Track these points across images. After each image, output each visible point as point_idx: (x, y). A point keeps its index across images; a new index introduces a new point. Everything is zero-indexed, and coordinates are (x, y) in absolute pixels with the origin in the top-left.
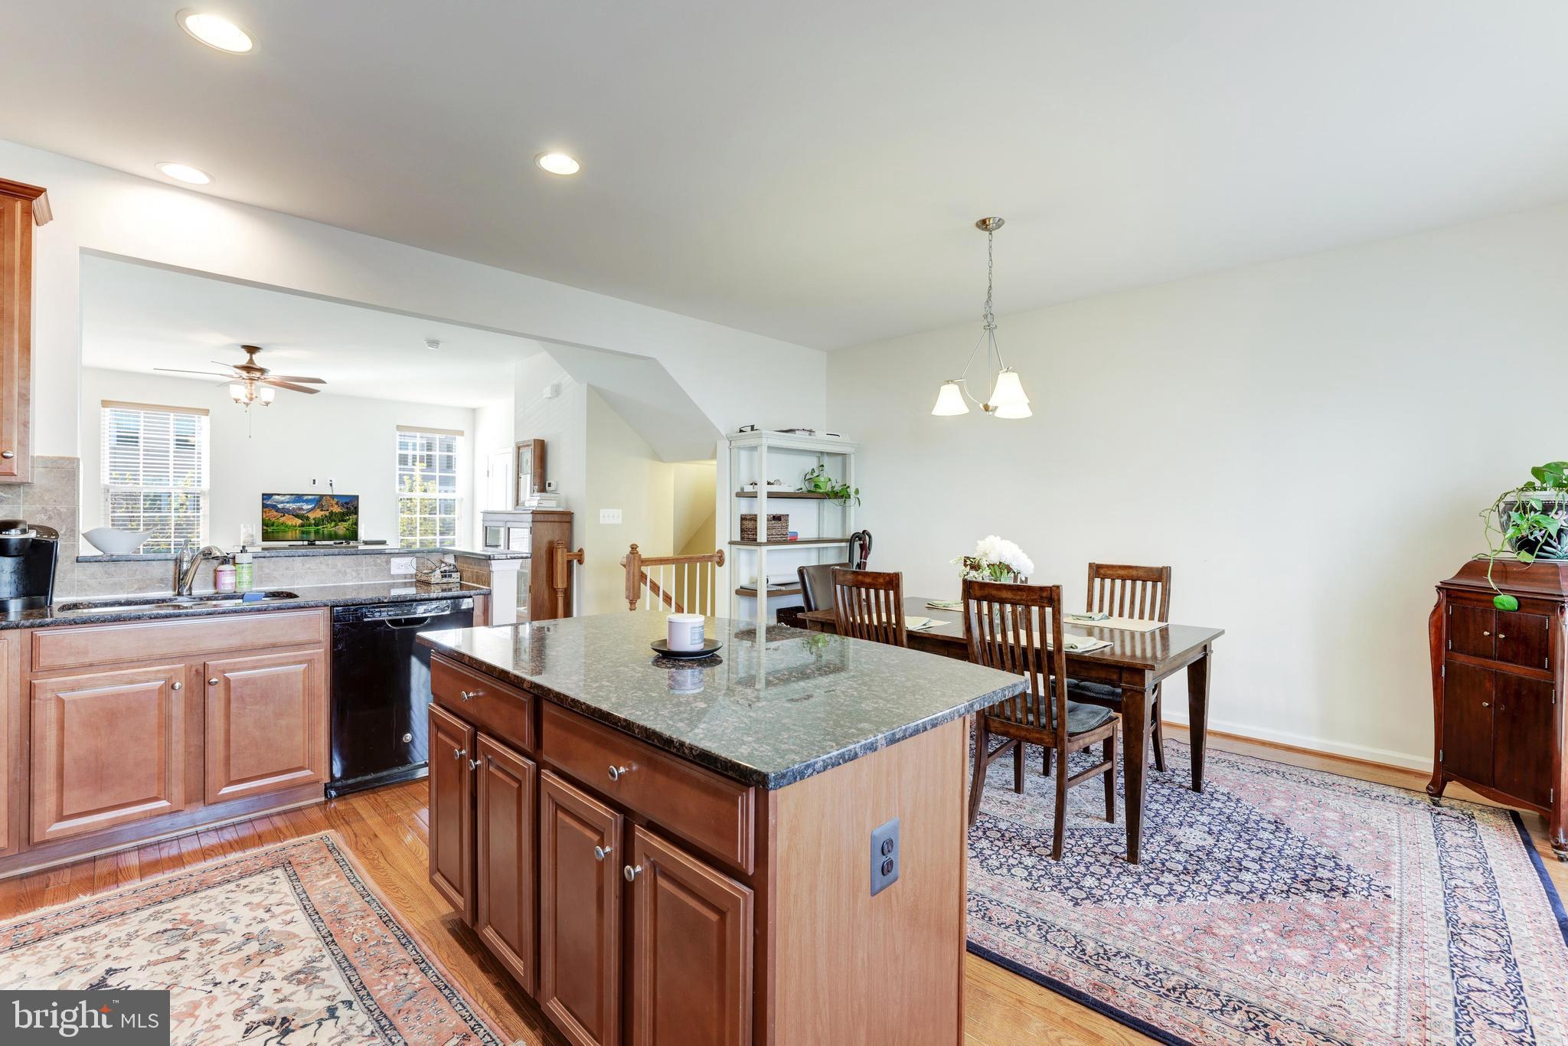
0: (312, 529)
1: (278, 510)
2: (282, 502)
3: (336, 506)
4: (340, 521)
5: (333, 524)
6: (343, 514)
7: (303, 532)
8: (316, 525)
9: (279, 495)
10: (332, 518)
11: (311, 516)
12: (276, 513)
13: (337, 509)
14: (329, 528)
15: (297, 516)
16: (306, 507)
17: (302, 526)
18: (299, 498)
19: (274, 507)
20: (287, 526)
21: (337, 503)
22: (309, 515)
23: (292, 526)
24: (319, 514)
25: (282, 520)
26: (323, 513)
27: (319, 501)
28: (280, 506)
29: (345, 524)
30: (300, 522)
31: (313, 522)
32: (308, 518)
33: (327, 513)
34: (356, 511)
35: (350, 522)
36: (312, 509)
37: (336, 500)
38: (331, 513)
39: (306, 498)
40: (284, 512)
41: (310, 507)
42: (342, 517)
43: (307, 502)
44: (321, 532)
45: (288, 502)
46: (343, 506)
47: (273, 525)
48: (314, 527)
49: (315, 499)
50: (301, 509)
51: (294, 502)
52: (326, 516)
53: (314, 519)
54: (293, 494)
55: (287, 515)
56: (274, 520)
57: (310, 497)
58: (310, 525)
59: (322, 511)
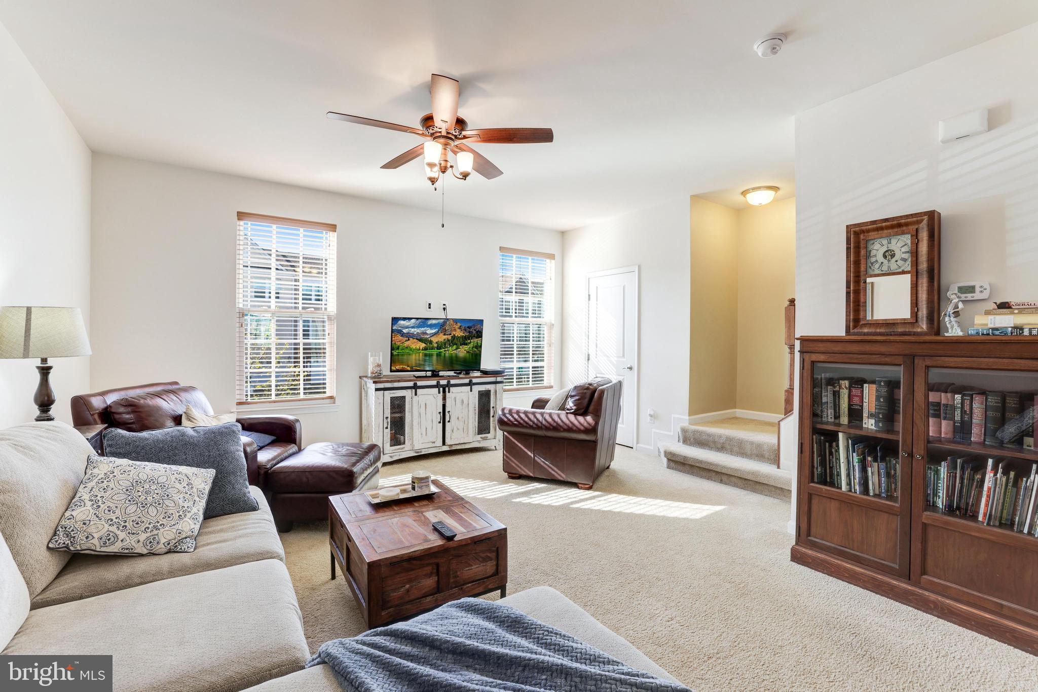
0: (435, 352)
1: (403, 335)
2: (407, 327)
3: (459, 330)
4: (461, 345)
5: (455, 347)
6: (465, 338)
8: (439, 348)
9: (404, 319)
10: (454, 341)
11: (435, 340)
12: (401, 338)
13: (459, 333)
14: (450, 351)
15: (421, 340)
16: (429, 331)
17: (425, 349)
18: (424, 322)
19: (400, 332)
20: (411, 350)
21: (460, 328)
22: (433, 339)
23: (416, 349)
24: (442, 338)
25: (407, 343)
26: (446, 337)
27: (443, 326)
28: (405, 331)
29: (466, 348)
30: (423, 345)
31: (436, 345)
32: (431, 342)
33: (450, 337)
34: (479, 335)
35: (471, 345)
36: (434, 334)
37: (459, 324)
38: (454, 337)
39: (430, 322)
40: (409, 336)
41: (433, 331)
42: (464, 341)
43: (431, 326)
44: (443, 354)
45: (413, 327)
46: (465, 330)
47: (398, 349)
48: (436, 350)
49: (438, 323)
50: (425, 333)
51: (418, 327)
52: (448, 340)
53: (436, 343)
54: (417, 319)
55: (411, 339)
56: (398, 344)
57: (434, 322)
58: (432, 348)
59: (445, 335)
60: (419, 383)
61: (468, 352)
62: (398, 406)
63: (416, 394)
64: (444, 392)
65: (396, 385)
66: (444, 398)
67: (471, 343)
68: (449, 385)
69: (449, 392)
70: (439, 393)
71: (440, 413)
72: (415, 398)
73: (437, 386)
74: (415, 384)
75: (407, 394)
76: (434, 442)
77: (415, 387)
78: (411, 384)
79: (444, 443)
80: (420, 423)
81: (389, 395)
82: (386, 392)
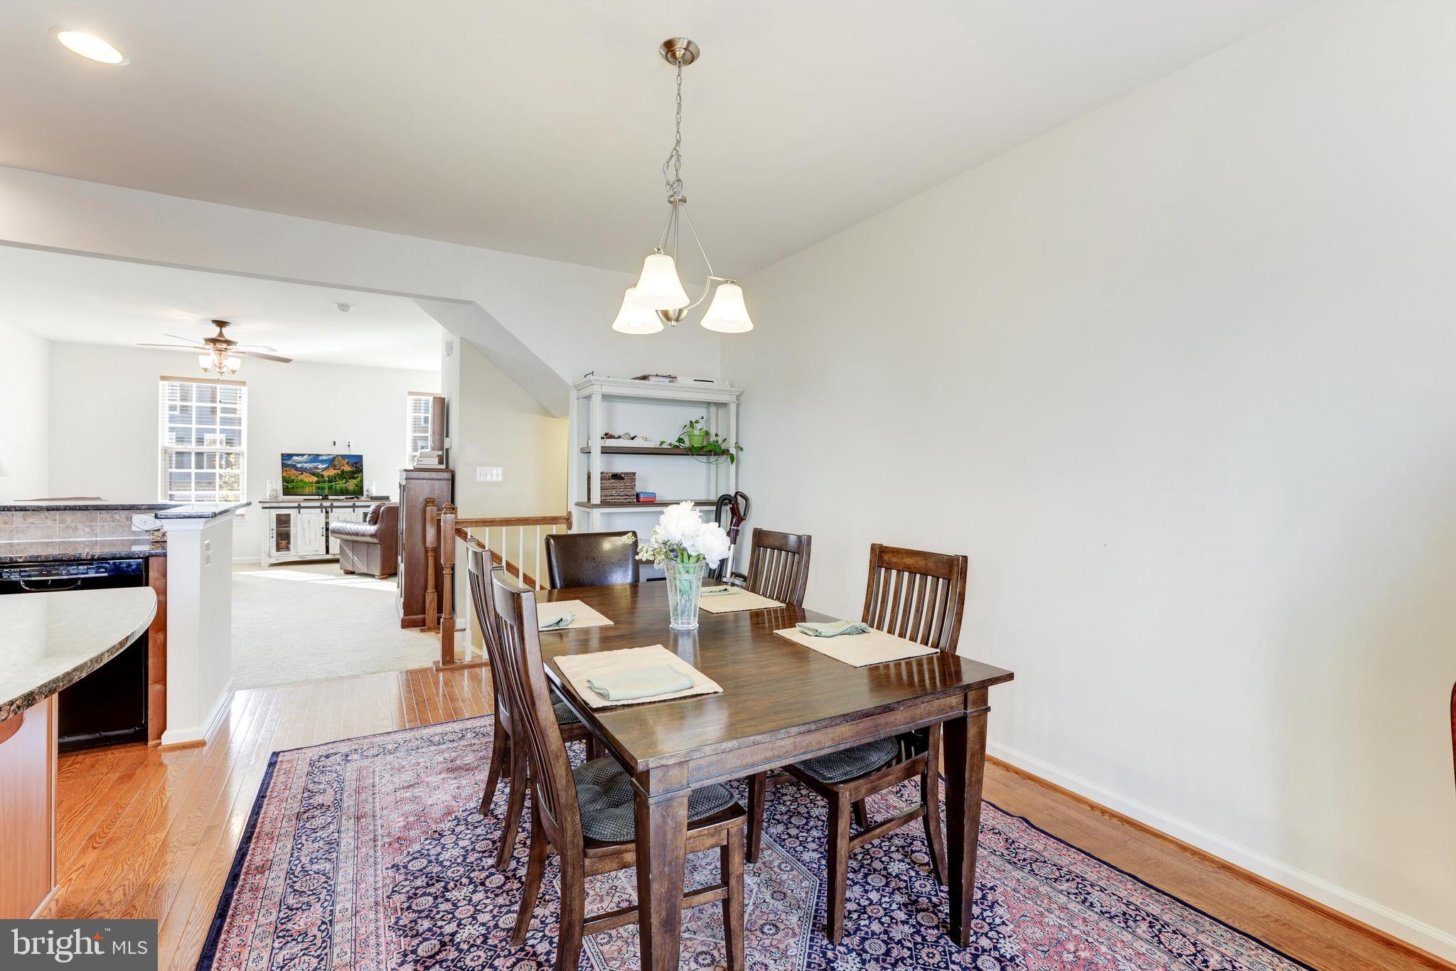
1: (297, 469)
2: (301, 462)
3: (347, 466)
4: (350, 479)
5: (344, 481)
6: (353, 473)
7: (318, 488)
8: (330, 481)
9: (298, 455)
10: (343, 475)
11: (326, 474)
12: (295, 471)
13: (347, 468)
14: (341, 484)
15: (313, 474)
16: (321, 466)
17: (318, 482)
18: (315, 458)
19: (294, 466)
21: (347, 463)
22: (324, 473)
24: (332, 472)
25: (300, 477)
26: (335, 471)
27: (332, 462)
28: (299, 466)
29: (355, 481)
30: (315, 479)
31: (327, 479)
32: (323, 476)
33: (339, 472)
34: (361, 470)
35: (357, 479)
36: (326, 468)
37: (347, 460)
38: (343, 472)
39: (321, 458)
40: (302, 470)
41: (324, 466)
42: (349, 476)
43: (322, 462)
44: (334, 487)
45: (305, 462)
46: (351, 465)
47: (292, 481)
48: (327, 483)
49: (328, 459)
50: (317, 468)
51: (311, 462)
52: (338, 474)
53: (328, 477)
54: (310, 455)
55: (304, 473)
56: (293, 477)
57: (324, 458)
58: (324, 482)
59: (334, 469)
60: (303, 504)
61: (356, 486)
62: (283, 521)
63: (299, 513)
64: (327, 512)
65: (282, 505)
66: (327, 517)
67: (358, 477)
68: (332, 507)
69: (332, 512)
70: (322, 512)
71: (323, 528)
72: (299, 516)
73: (321, 507)
74: (299, 505)
75: (293, 512)
76: (317, 551)
77: (299, 507)
78: (296, 505)
79: (327, 552)
80: (303, 536)
81: (274, 513)
82: (271, 510)
